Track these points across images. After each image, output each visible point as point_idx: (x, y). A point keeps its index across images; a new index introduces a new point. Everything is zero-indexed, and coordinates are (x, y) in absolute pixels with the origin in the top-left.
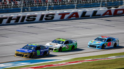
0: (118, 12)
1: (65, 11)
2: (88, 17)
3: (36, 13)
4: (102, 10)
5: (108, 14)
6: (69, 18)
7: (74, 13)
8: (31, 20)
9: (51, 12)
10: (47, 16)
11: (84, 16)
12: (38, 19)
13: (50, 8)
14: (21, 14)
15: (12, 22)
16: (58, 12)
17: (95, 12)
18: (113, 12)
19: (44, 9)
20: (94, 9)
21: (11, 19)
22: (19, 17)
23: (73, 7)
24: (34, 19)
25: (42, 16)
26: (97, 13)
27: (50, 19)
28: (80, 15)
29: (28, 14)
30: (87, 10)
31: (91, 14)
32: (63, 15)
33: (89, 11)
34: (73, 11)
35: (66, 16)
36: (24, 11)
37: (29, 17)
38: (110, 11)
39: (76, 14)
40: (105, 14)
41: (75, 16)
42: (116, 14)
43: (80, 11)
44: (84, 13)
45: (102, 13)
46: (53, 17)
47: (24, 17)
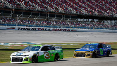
0: (57, 30)
1: (40, 28)
2: (47, 30)
3: (30, 27)
4: (51, 28)
5: (54, 30)
6: (41, 30)
7: (42, 29)
8: (29, 29)
9: (35, 28)
10: (34, 29)
11: (46, 30)
12: (31, 29)
13: (35, 26)
14: (25, 27)
15: (23, 29)
16: (37, 28)
17: (49, 29)
18: (55, 30)
19: (33, 26)
20: (49, 28)
21: (22, 28)
22: (25, 28)
23: (42, 27)
24: (30, 29)
25: (32, 28)
26: (50, 30)
27: (35, 30)
28: (44, 29)
29: (28, 27)
30: (47, 28)
31: (48, 29)
32: (39, 29)
33: (48, 28)
34: (42, 28)
35: (40, 29)
36: (26, 26)
37: (28, 28)
38: (54, 29)
39: (43, 29)
40: (53, 30)
41: (43, 30)
42: (56, 30)
43: (45, 28)
44: (46, 29)
45: (51, 30)
46: (36, 29)
47: (26, 28)
